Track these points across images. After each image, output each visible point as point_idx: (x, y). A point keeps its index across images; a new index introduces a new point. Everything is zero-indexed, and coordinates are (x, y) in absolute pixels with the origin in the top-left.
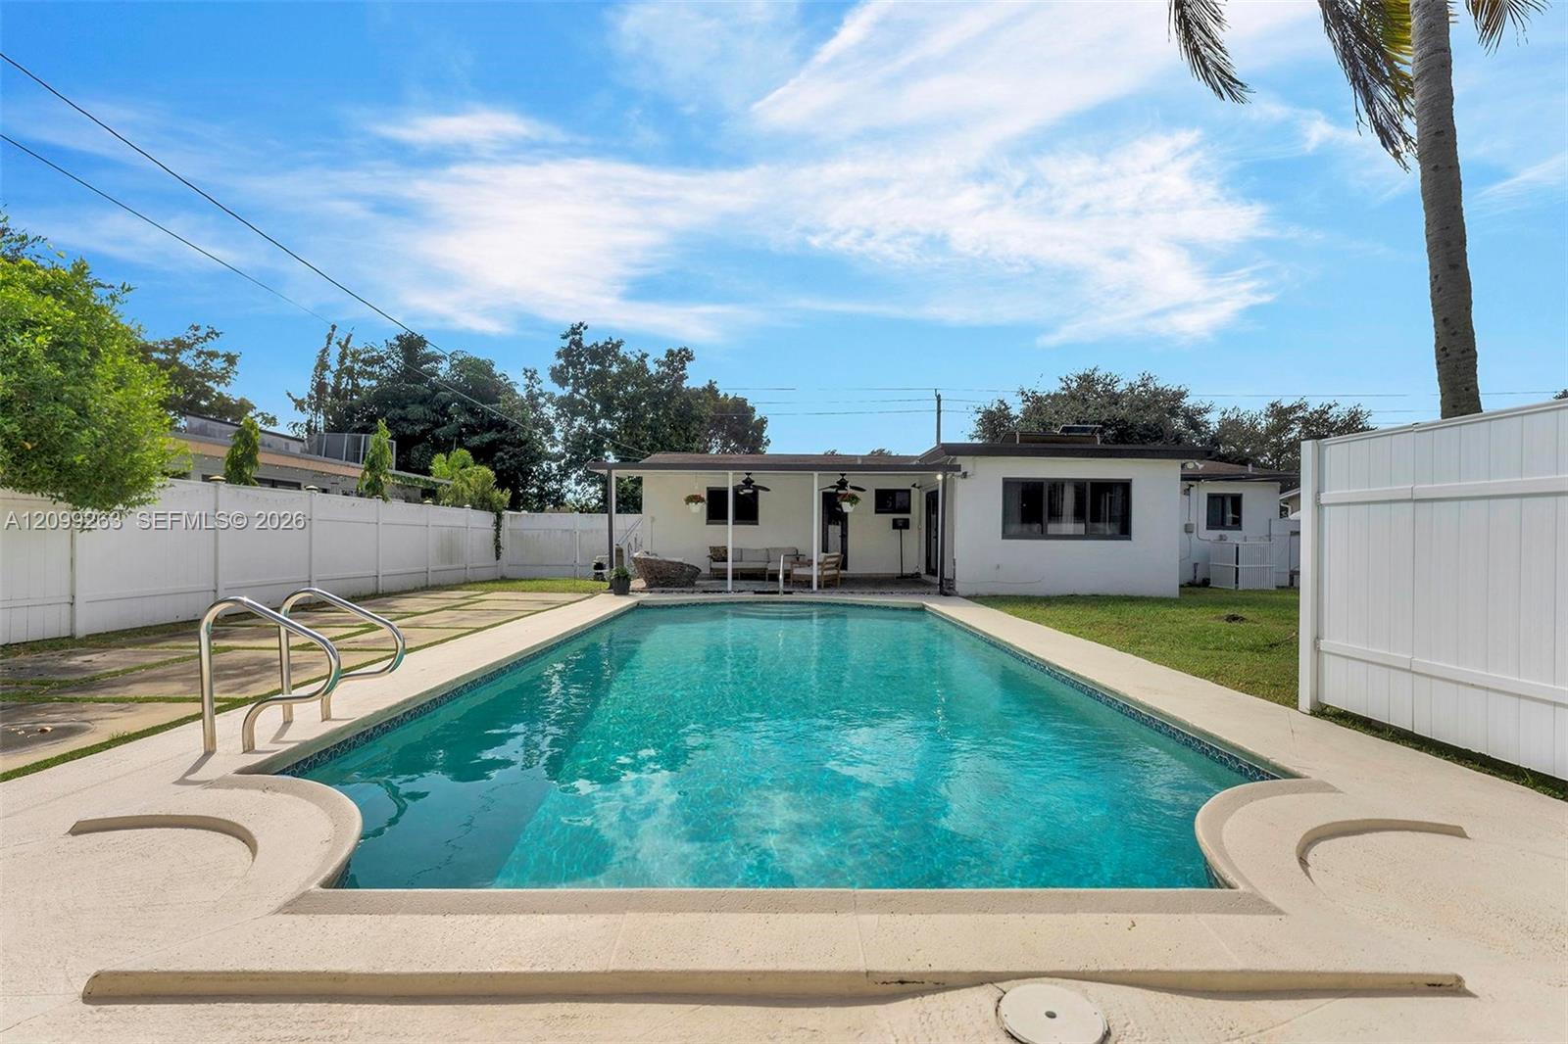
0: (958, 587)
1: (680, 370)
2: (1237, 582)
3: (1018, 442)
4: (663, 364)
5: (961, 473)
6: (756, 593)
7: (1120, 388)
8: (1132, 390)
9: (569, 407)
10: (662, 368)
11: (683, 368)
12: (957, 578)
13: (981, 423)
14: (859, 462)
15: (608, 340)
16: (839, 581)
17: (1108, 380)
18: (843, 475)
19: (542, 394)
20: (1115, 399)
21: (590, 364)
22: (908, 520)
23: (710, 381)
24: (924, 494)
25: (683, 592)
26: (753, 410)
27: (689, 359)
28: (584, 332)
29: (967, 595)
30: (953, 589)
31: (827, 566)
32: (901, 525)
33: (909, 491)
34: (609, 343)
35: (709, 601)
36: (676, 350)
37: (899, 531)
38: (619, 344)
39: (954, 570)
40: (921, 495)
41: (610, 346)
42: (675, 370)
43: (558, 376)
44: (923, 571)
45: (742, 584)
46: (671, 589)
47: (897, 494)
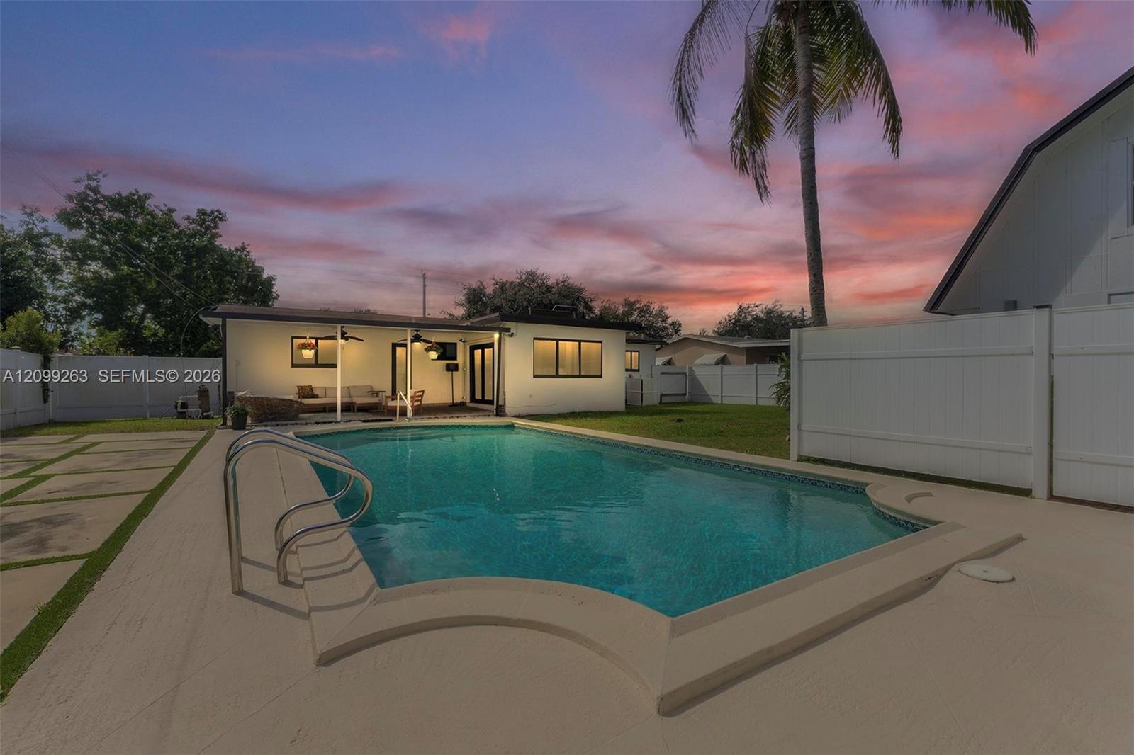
0: (508, 410)
1: (213, 228)
2: (642, 401)
3: (530, 313)
4: (194, 221)
5: (510, 333)
6: (364, 421)
7: (550, 282)
8: (558, 284)
9: (81, 253)
10: (194, 225)
11: (216, 227)
12: (507, 404)
13: (467, 295)
14: (413, 321)
15: (134, 191)
16: (422, 410)
17: (544, 277)
18: (417, 331)
19: (47, 234)
20: (549, 288)
21: (110, 211)
22: (457, 364)
23: (243, 243)
24: (468, 347)
25: (297, 424)
26: (263, 270)
27: (221, 220)
28: (102, 179)
29: (517, 414)
30: (504, 412)
31: (416, 399)
32: (452, 368)
33: (455, 344)
34: (134, 195)
35: (348, 430)
36: (208, 211)
37: (451, 372)
38: (147, 197)
39: (504, 399)
40: (465, 348)
41: (136, 197)
42: (207, 228)
43: (69, 219)
44: (468, 400)
45: (350, 416)
46: (285, 422)
47: (447, 346)
